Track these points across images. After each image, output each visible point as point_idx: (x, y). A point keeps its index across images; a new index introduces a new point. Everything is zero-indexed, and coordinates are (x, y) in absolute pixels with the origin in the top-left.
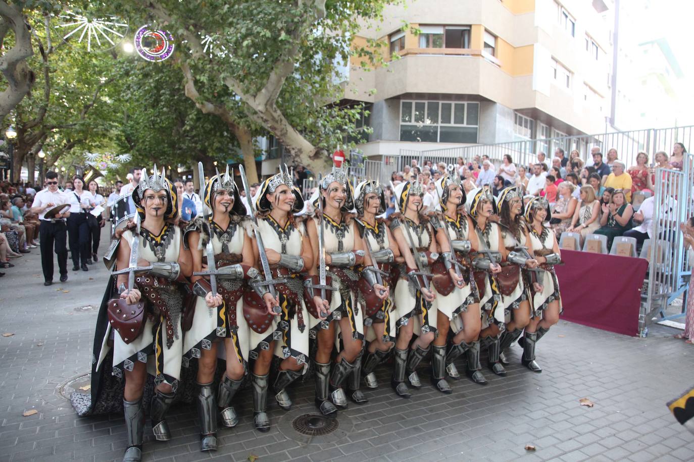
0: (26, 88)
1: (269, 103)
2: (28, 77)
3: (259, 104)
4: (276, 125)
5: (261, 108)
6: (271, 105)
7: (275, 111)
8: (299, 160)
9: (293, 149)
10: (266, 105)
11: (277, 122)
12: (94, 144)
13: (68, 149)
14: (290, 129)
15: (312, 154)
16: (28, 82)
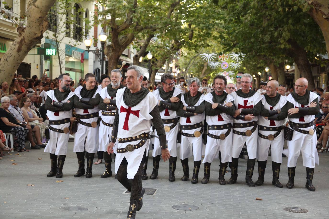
13: (175, 49)
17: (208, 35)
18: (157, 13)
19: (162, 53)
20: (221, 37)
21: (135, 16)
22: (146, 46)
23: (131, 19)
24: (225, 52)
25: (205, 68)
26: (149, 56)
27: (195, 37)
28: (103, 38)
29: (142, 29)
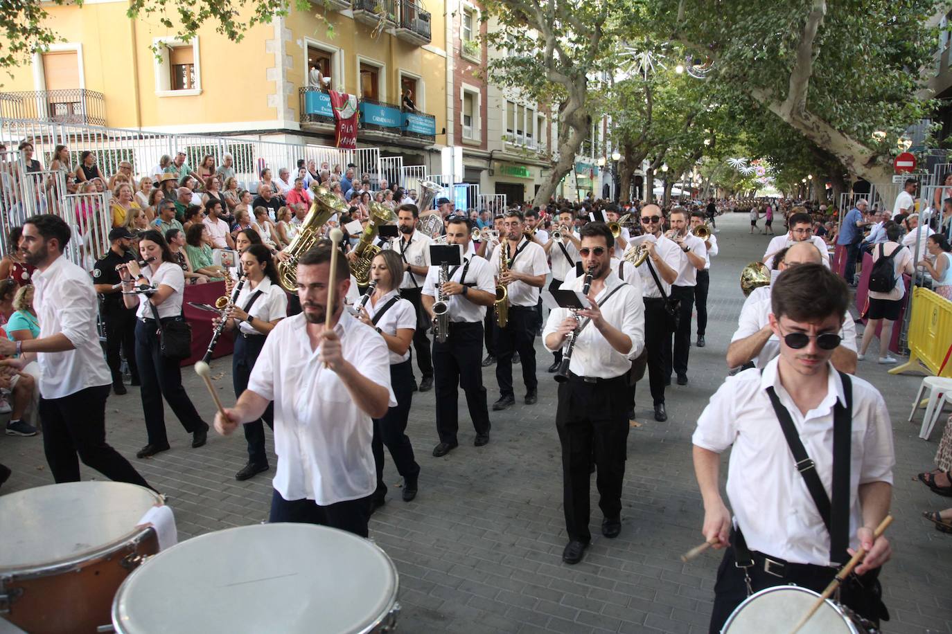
0: (584, 130)
1: (795, 112)
2: (586, 120)
3: (784, 115)
4: (812, 133)
5: (785, 119)
6: (799, 113)
7: (807, 118)
8: (852, 170)
9: (843, 157)
10: (791, 114)
11: (812, 129)
12: (723, 151)
14: (835, 135)
15: (866, 161)
16: (586, 124)
17: (735, 141)
18: (673, 126)
19: (679, 163)
20: (751, 144)
21: (649, 133)
22: (661, 158)
23: (645, 137)
24: (754, 159)
25: (736, 175)
26: (665, 168)
27: (719, 143)
28: (617, 156)
29: (657, 144)
